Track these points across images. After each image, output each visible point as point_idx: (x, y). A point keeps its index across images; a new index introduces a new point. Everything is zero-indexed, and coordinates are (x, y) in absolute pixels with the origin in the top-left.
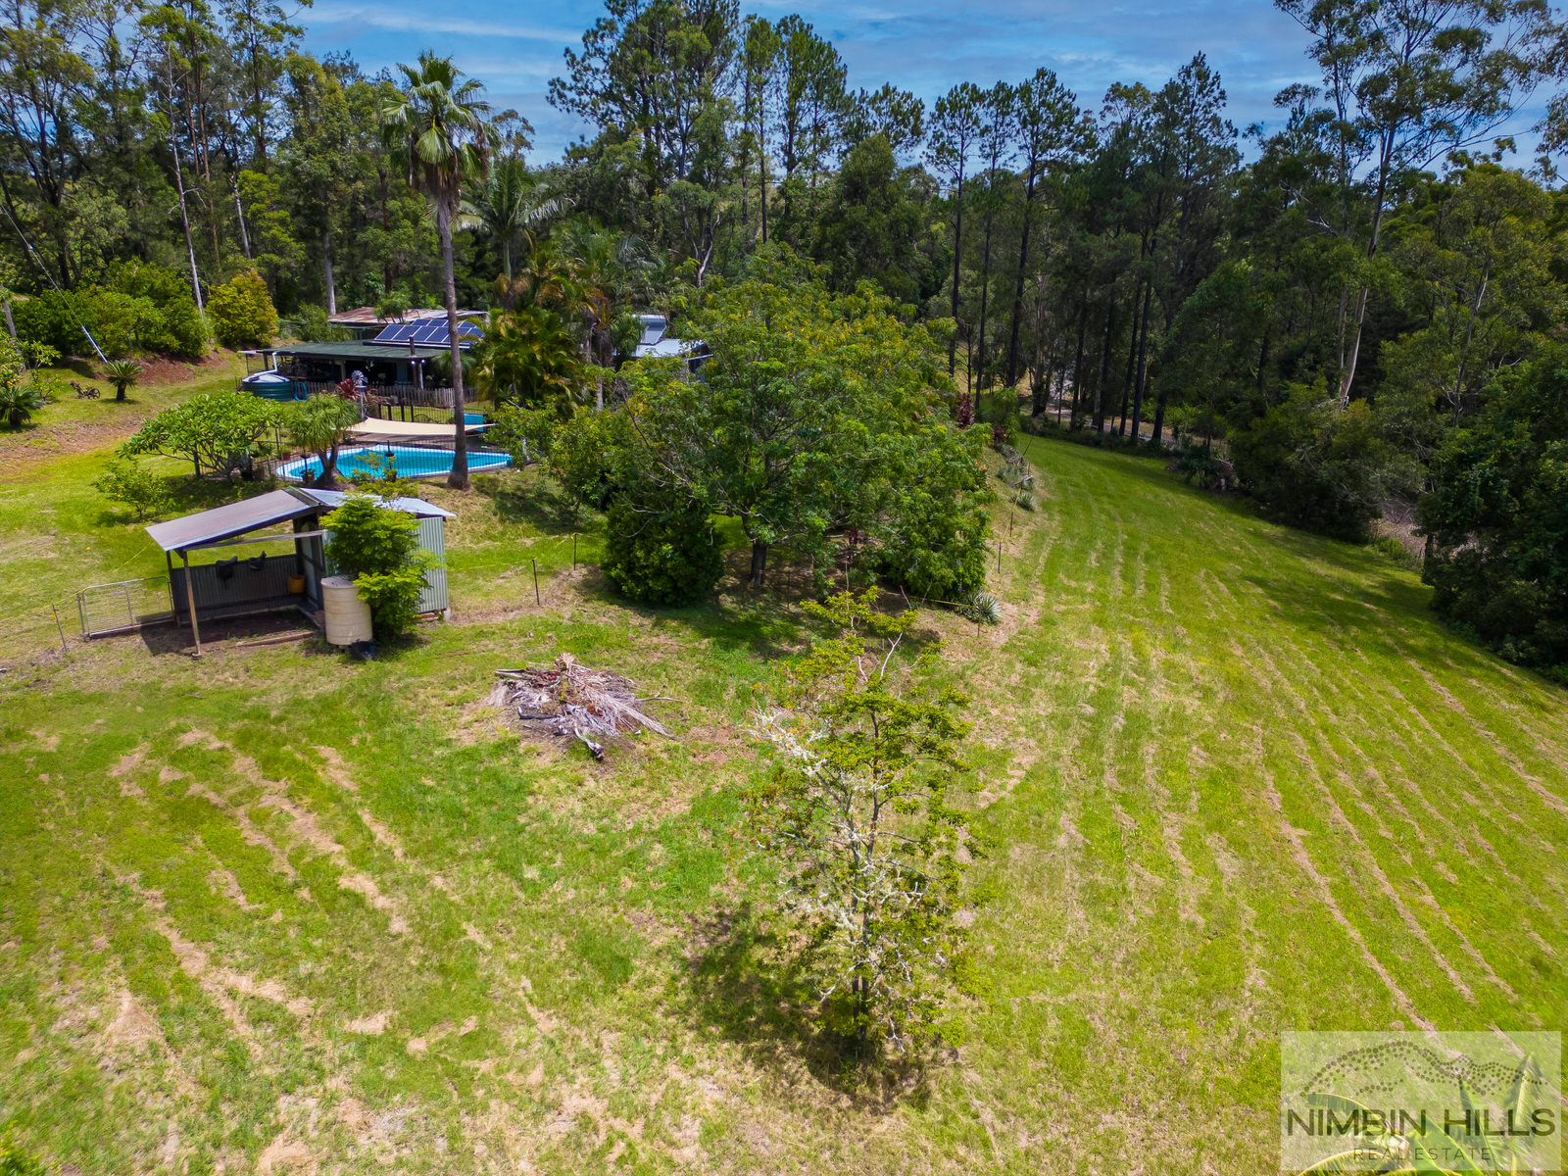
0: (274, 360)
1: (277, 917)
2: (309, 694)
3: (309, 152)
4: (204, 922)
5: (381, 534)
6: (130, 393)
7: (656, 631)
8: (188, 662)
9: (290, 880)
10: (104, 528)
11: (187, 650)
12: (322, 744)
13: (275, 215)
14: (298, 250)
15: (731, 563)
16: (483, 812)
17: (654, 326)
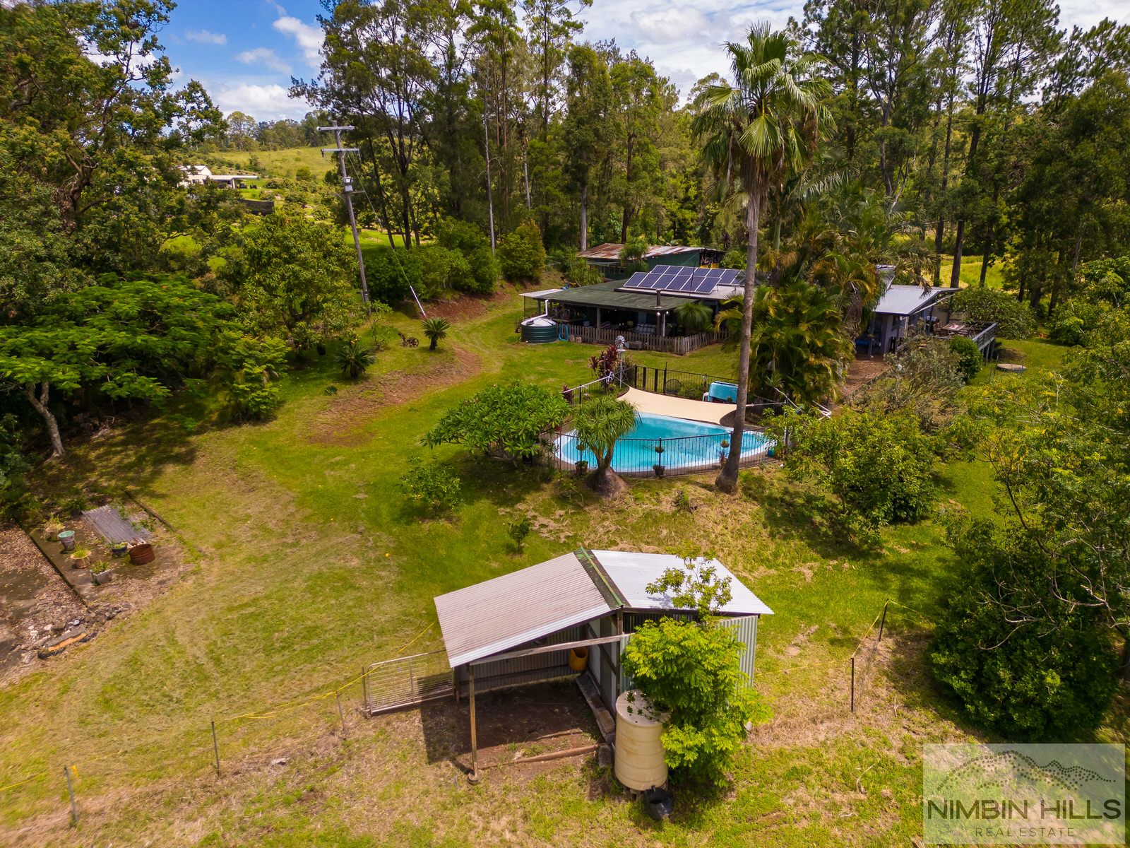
0: (546, 305)
3: (580, 123)
6: (441, 343)
8: (463, 784)
10: (404, 525)
14: (564, 201)
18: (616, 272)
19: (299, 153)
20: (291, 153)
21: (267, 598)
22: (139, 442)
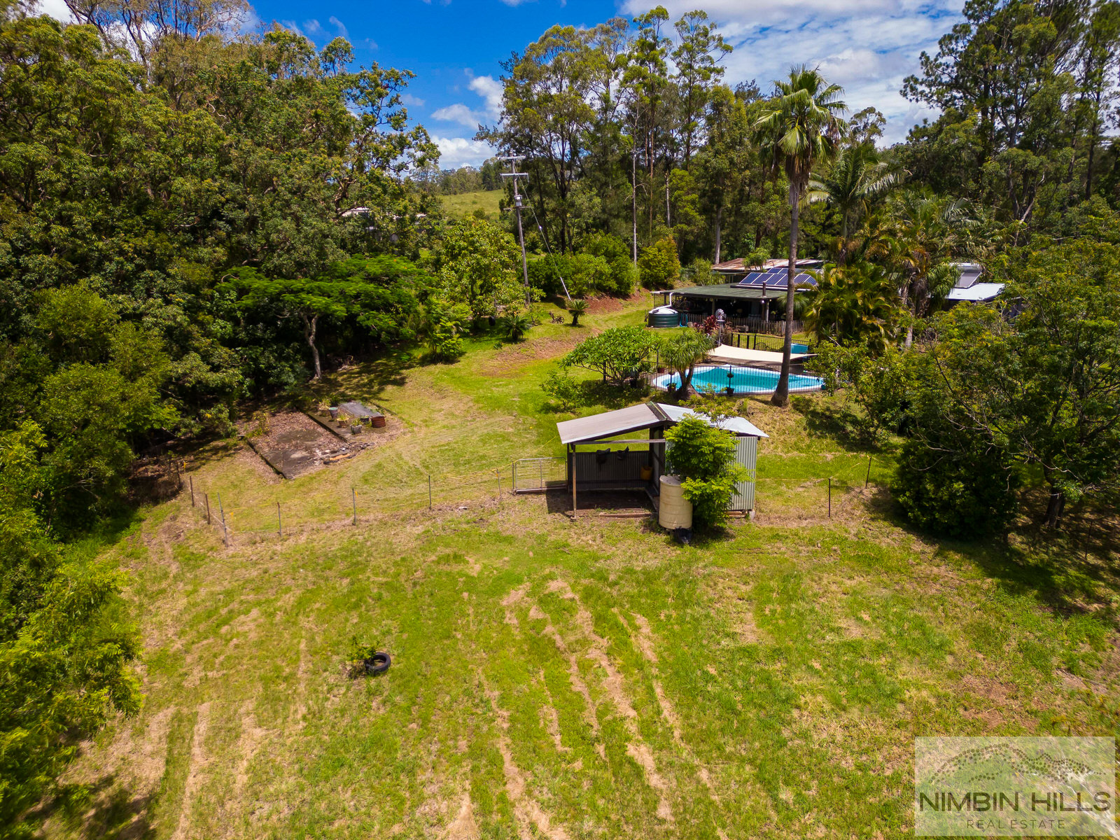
0: (670, 298)
1: (578, 765)
2: (638, 566)
3: (717, 152)
4: (529, 751)
5: (705, 449)
6: (580, 319)
7: (937, 560)
8: (567, 522)
9: (593, 733)
10: (543, 415)
11: (568, 513)
12: (639, 612)
13: (689, 197)
14: (700, 220)
15: (1025, 501)
16: (751, 714)
17: (969, 272)
18: (734, 278)
19: (475, 196)
20: (469, 197)
21: (456, 443)
22: (369, 372)
